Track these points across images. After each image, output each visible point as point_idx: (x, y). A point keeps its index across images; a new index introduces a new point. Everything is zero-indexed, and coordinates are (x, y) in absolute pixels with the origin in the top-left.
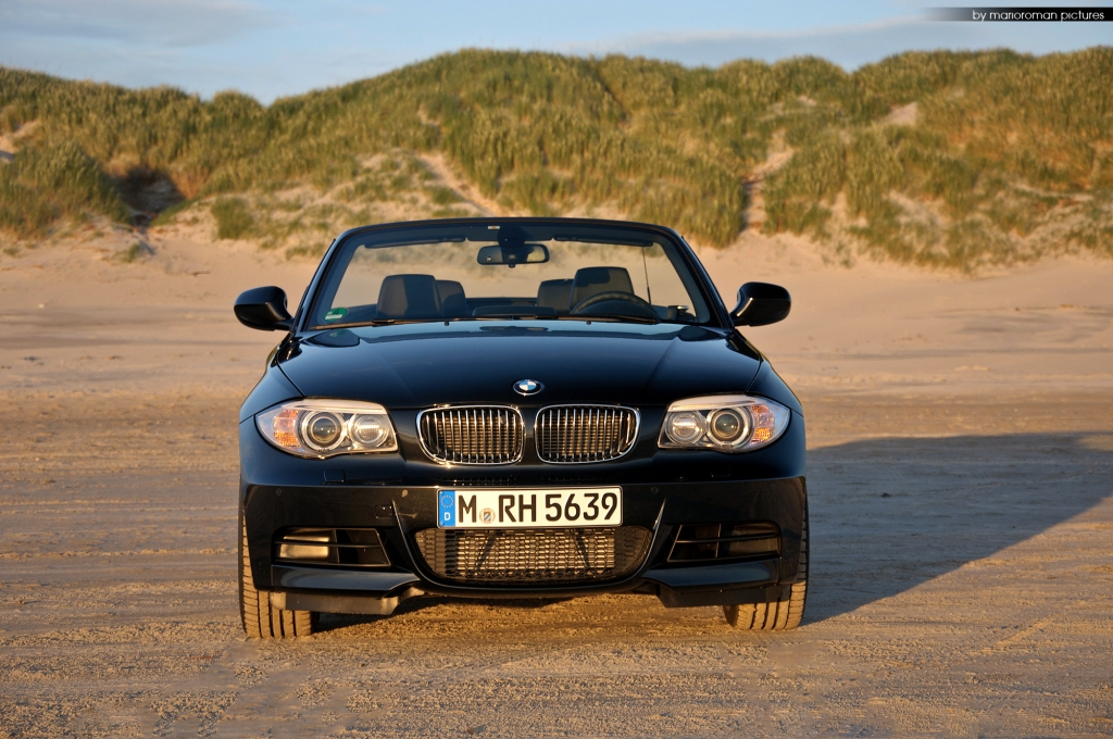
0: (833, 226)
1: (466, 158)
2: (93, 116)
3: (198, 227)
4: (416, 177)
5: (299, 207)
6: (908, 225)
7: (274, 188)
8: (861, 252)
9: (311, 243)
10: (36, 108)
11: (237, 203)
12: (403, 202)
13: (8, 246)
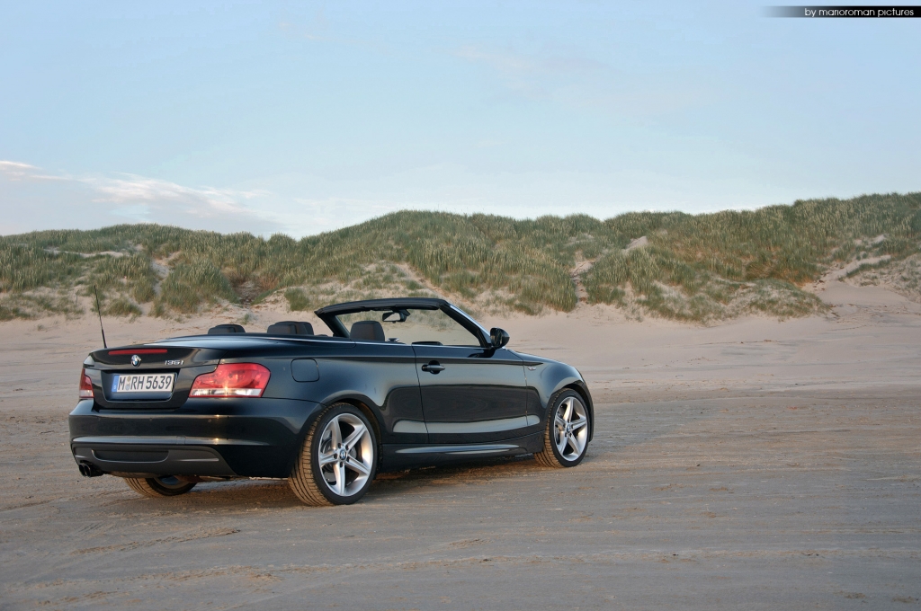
0: (625, 299)
1: (421, 265)
3: (278, 304)
4: (395, 276)
5: (333, 293)
6: (668, 298)
7: (318, 282)
8: (645, 313)
10: (179, 244)
11: (298, 291)
12: (391, 289)
13: (177, 317)
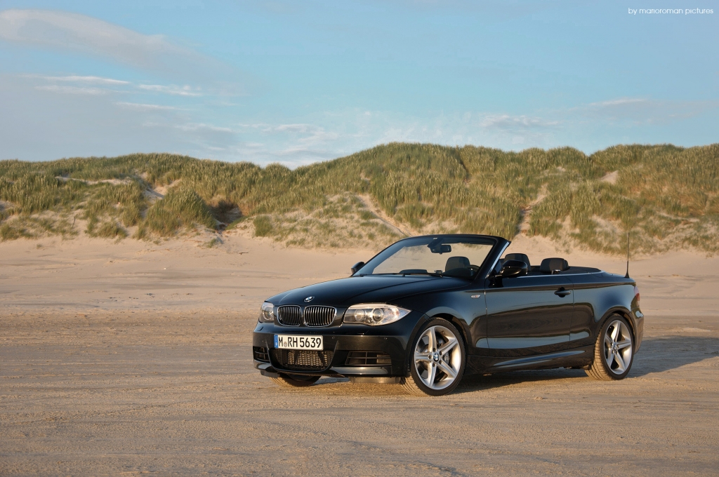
0: (562, 232)
1: (380, 197)
2: (206, 177)
3: (247, 230)
4: (354, 206)
5: (295, 221)
6: (600, 233)
7: (284, 211)
8: (575, 246)
9: (299, 238)
10: (180, 173)
11: (266, 219)
12: (346, 218)
13: (156, 240)
